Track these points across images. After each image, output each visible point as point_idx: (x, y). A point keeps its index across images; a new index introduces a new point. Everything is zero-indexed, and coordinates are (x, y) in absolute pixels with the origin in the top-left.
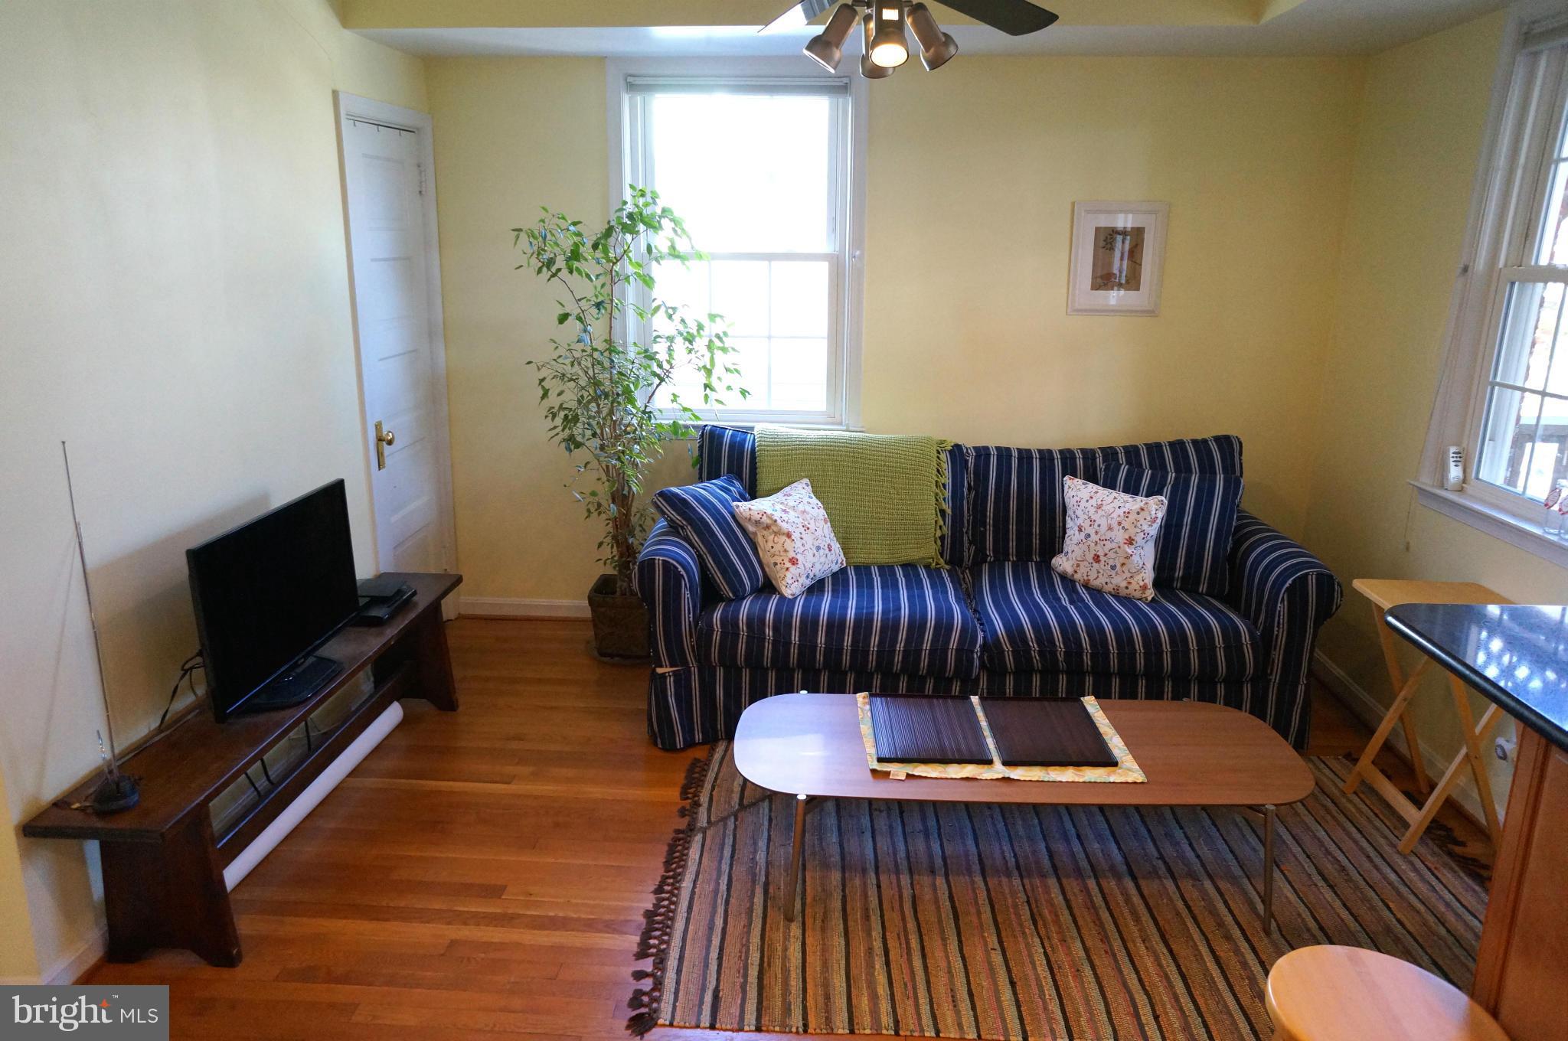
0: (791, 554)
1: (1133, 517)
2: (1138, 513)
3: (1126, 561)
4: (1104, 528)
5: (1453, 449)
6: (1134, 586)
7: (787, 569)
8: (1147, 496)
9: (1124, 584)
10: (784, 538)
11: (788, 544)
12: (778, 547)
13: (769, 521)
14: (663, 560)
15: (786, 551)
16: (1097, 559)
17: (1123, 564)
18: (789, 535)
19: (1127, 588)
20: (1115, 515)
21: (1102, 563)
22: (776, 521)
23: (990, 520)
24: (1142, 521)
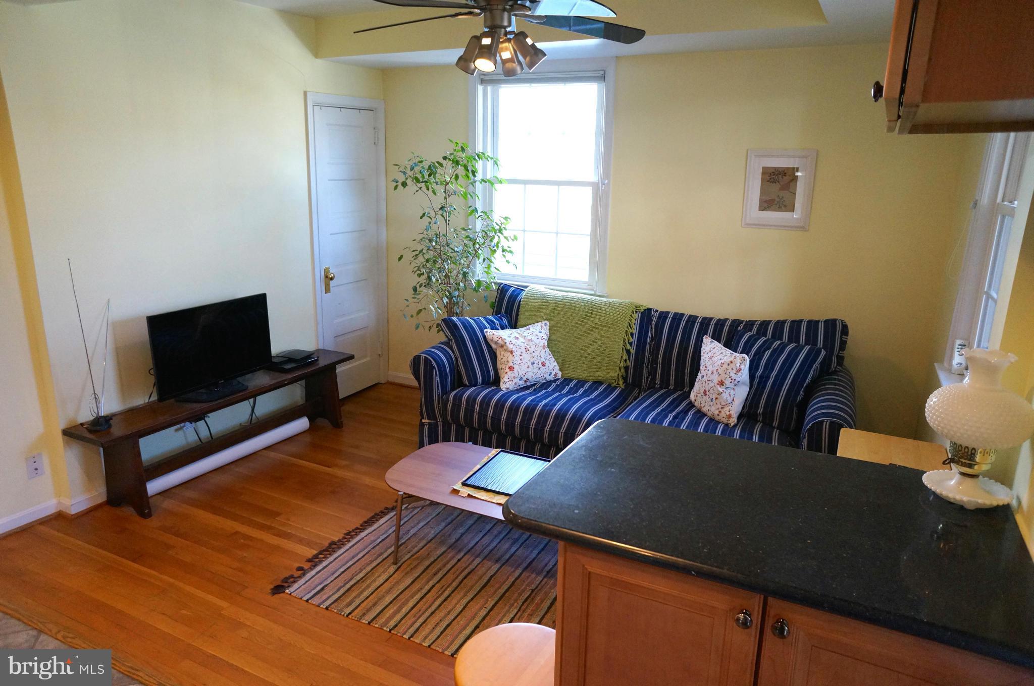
0: (511, 364)
1: (725, 366)
2: (729, 364)
3: (718, 396)
4: (710, 372)
5: (958, 342)
6: (723, 414)
7: (507, 373)
8: (740, 354)
9: (717, 412)
10: (509, 353)
11: (510, 358)
12: (505, 359)
13: (502, 343)
14: (425, 357)
15: (508, 362)
16: (705, 393)
17: (716, 398)
18: (512, 352)
19: (718, 415)
20: (716, 365)
21: (707, 396)
22: (506, 343)
23: (660, 360)
24: (730, 370)
